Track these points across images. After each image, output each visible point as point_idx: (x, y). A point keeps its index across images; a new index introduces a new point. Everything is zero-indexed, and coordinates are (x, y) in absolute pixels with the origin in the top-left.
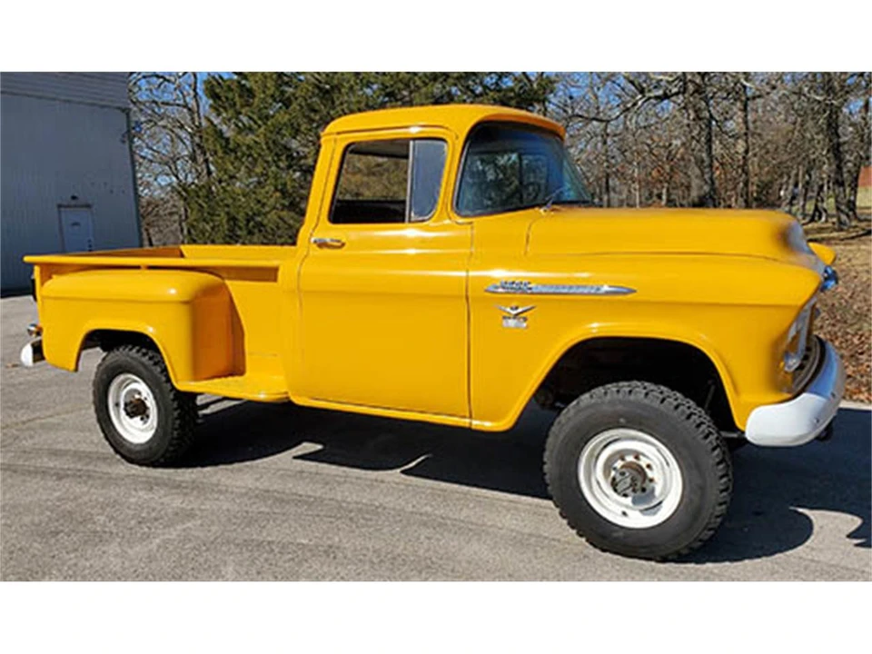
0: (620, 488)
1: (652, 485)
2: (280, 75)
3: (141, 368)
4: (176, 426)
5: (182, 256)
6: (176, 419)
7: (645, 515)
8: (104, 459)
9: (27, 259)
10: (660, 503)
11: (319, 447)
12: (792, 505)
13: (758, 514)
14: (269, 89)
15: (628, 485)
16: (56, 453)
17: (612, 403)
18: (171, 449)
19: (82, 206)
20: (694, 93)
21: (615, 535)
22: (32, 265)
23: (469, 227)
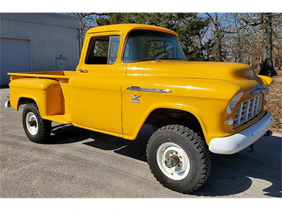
0: (168, 164)
1: (182, 164)
3: (34, 111)
4: (43, 130)
5: (64, 75)
6: (43, 128)
7: (179, 175)
8: (25, 139)
9: (8, 74)
10: (184, 171)
11: (93, 140)
12: (247, 176)
13: (232, 178)
14: (114, 22)
15: (170, 164)
16: (12, 136)
17: (166, 132)
18: (42, 137)
19: (63, 58)
20: (266, 23)
21: (168, 181)
22: (10, 76)
23: (126, 66)
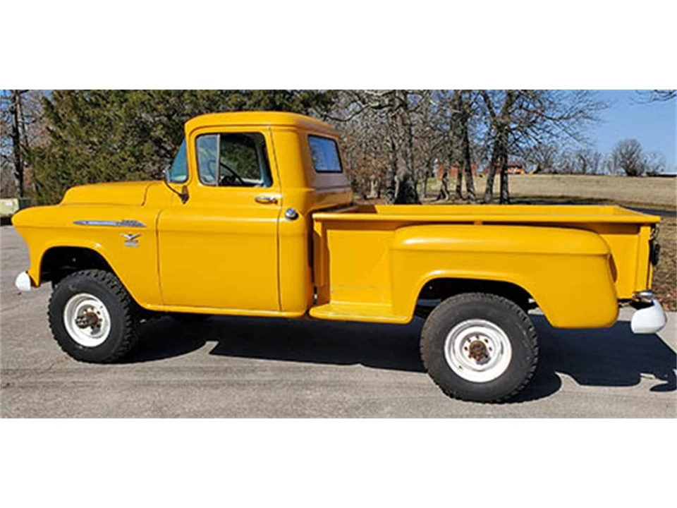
2: (275, 90)
